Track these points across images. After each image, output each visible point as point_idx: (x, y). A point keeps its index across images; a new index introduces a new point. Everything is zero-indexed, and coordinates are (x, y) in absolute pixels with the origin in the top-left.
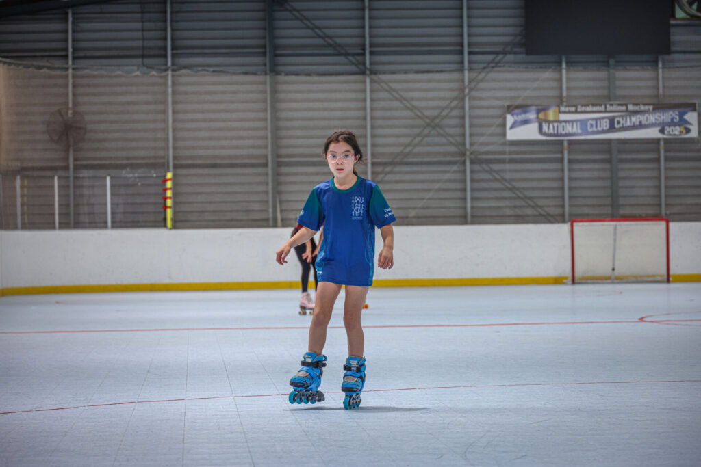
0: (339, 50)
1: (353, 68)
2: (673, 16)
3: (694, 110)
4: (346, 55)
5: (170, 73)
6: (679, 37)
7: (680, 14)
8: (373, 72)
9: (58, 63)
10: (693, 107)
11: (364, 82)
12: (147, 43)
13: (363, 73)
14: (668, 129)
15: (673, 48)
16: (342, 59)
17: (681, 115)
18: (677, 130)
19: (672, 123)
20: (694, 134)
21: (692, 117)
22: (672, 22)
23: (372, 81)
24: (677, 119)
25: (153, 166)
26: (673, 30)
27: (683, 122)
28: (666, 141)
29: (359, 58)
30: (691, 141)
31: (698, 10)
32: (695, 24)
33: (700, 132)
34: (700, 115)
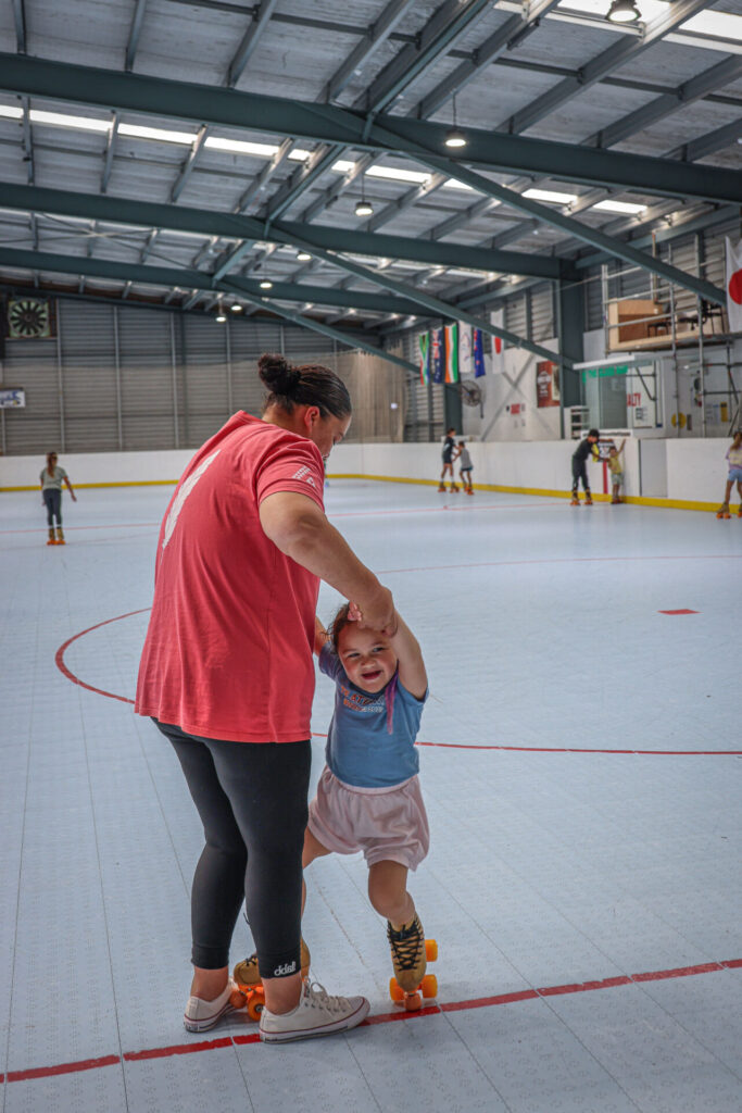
2: (8, 335)
3: (23, 391)
6: (14, 348)
7: (15, 334)
10: (21, 389)
14: (6, 403)
15: (7, 354)
17: (14, 394)
18: (11, 403)
19: (8, 399)
20: (22, 404)
21: (21, 395)
22: (7, 339)
24: (11, 396)
26: (7, 345)
27: (15, 398)
28: (5, 409)
30: (20, 409)
31: (21, 331)
32: (22, 340)
33: (27, 403)
34: (26, 394)
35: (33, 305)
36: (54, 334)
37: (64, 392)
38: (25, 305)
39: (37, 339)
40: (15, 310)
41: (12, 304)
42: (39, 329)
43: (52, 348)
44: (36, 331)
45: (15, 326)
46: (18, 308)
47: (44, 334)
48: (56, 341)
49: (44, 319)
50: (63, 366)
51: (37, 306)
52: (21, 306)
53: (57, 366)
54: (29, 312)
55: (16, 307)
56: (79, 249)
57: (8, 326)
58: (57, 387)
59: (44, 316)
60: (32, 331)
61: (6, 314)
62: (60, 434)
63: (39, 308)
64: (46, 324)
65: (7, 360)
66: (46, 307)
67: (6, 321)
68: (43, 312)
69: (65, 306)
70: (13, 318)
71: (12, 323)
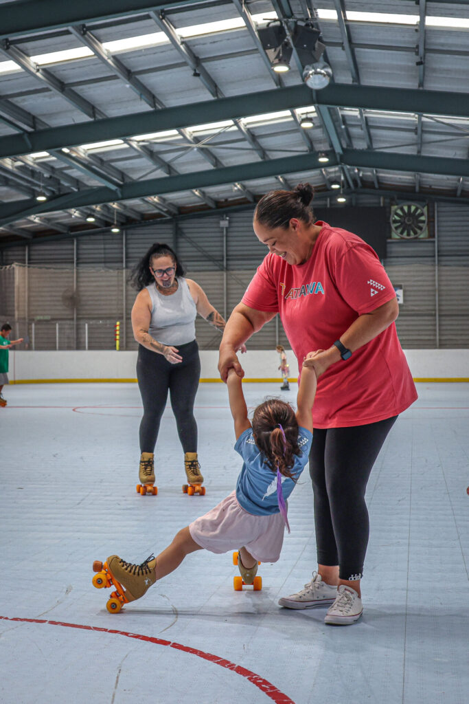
0: (210, 258)
1: (217, 268)
2: (390, 237)
3: (401, 288)
4: (214, 261)
5: (124, 271)
6: (395, 249)
7: (396, 235)
8: (227, 269)
9: (69, 266)
10: (400, 287)
11: (223, 275)
12: (107, 256)
13: (222, 270)
15: (389, 255)
16: (211, 263)
20: (401, 301)
21: (400, 292)
22: (389, 240)
23: (227, 275)
25: (109, 318)
26: (388, 245)
29: (220, 263)
31: (402, 233)
32: (402, 242)
33: (404, 301)
34: (404, 292)
35: (413, 208)
36: (432, 235)
37: (439, 291)
38: (406, 208)
39: (416, 240)
40: (397, 214)
41: (394, 208)
42: (419, 231)
43: (431, 249)
44: (415, 233)
45: (396, 228)
46: (399, 212)
47: (423, 235)
48: (434, 242)
49: (423, 222)
50: (439, 265)
51: (416, 209)
52: (402, 209)
53: (434, 265)
54: (409, 214)
55: (396, 211)
56: (458, 152)
57: (390, 227)
58: (434, 285)
59: (423, 218)
60: (412, 233)
61: (389, 217)
62: (435, 330)
63: (419, 211)
64: (424, 226)
65: (388, 260)
66: (425, 210)
67: (389, 223)
68: (422, 214)
69: (443, 209)
70: (395, 221)
71: (393, 226)
